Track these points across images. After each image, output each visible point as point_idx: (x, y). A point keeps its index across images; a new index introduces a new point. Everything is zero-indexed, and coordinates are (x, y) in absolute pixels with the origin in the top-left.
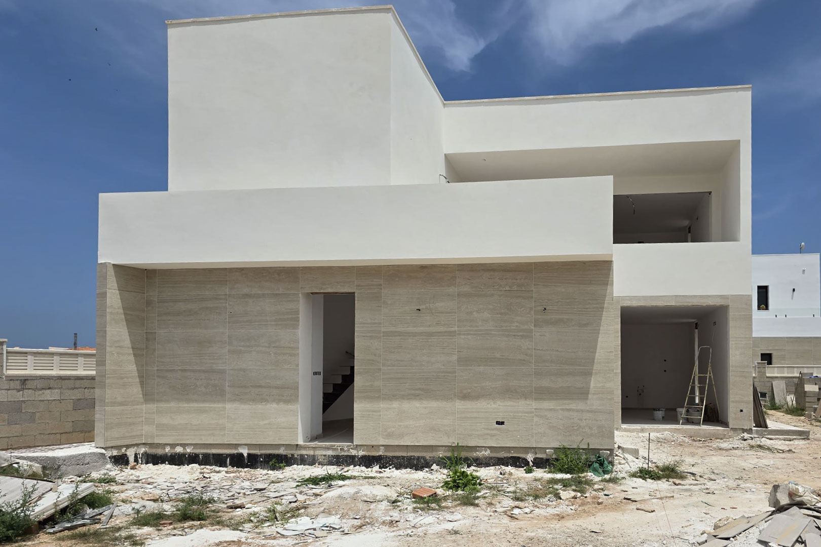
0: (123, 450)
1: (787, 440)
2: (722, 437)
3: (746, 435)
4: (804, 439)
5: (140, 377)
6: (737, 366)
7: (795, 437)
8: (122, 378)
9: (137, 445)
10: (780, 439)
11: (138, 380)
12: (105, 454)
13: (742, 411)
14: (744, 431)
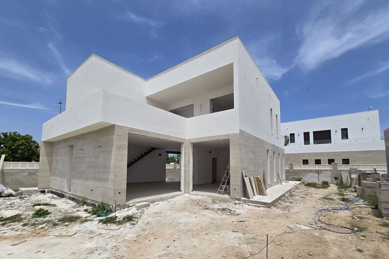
0: (44, 189)
1: (257, 207)
2: (227, 201)
3: (237, 202)
4: (266, 207)
5: (50, 170)
6: (233, 168)
7: (261, 205)
8: (44, 170)
9: (49, 188)
10: (253, 206)
11: (49, 171)
12: (38, 190)
13: (235, 189)
14: (236, 199)
